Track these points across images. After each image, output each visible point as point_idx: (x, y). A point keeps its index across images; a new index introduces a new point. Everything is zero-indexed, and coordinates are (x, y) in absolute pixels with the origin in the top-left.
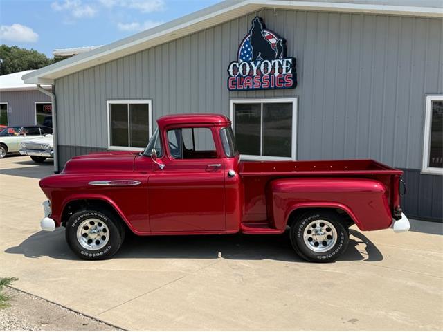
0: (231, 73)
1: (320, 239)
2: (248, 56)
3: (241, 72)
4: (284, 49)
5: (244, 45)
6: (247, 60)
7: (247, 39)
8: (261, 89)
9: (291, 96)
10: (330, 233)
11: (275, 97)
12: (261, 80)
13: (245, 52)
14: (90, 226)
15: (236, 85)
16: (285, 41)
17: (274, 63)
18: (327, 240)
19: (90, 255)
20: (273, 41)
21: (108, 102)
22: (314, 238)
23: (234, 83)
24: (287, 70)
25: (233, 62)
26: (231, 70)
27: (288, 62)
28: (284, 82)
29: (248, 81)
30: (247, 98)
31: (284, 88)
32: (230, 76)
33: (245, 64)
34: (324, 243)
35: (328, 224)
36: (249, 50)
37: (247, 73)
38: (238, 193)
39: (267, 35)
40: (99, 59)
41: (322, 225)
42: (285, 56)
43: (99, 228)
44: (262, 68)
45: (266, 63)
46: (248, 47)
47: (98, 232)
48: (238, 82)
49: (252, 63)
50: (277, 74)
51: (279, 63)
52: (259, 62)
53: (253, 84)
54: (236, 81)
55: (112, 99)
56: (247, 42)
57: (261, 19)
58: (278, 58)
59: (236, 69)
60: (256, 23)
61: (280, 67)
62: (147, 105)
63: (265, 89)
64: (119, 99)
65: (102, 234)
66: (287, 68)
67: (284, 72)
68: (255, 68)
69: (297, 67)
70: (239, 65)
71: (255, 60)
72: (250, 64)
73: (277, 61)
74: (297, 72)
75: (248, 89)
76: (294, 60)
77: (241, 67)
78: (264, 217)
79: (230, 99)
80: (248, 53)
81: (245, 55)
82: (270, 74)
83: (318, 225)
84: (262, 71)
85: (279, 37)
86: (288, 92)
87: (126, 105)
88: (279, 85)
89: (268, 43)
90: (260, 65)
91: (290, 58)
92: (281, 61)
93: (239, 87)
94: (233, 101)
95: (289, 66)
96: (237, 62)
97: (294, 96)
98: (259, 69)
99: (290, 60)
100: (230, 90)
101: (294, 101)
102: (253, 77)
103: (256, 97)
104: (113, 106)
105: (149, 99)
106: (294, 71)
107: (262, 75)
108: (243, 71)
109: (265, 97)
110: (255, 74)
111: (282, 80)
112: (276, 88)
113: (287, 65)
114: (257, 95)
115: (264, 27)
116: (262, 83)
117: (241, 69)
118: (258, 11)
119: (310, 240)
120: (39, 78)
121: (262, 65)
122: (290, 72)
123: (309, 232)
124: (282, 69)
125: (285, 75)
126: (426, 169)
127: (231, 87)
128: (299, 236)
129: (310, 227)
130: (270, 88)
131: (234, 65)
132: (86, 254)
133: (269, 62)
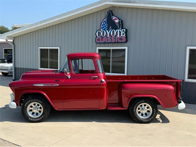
0: (97, 35)
1: (144, 112)
2: (105, 28)
3: (102, 35)
4: (121, 25)
5: (104, 23)
6: (104, 30)
7: (105, 20)
8: (111, 43)
9: (125, 46)
10: (149, 109)
11: (117, 46)
12: (111, 39)
13: (104, 26)
14: (33, 106)
15: (99, 41)
16: (122, 21)
17: (117, 31)
18: (147, 113)
19: (33, 120)
20: (117, 21)
21: (39, 48)
22: (141, 111)
23: (99, 40)
24: (123, 34)
25: (99, 30)
26: (97, 34)
27: (123, 31)
28: (122, 40)
29: (105, 39)
30: (104, 47)
31: (122, 43)
32: (97, 37)
33: (103, 31)
34: (146, 114)
35: (148, 105)
36: (106, 25)
37: (105, 35)
38: (106, 90)
39: (114, 18)
40: (35, 28)
41: (145, 105)
42: (122, 28)
43: (38, 107)
44: (112, 33)
45: (114, 31)
46: (105, 24)
47: (37, 108)
48: (100, 39)
49: (107, 31)
50: (118, 36)
51: (120, 31)
52: (110, 31)
53: (108, 40)
54: (99, 39)
55: (41, 47)
56: (105, 22)
57: (111, 11)
58: (119, 29)
59: (99, 34)
60: (109, 13)
61: (120, 33)
62: (57, 50)
63: (113, 43)
64: (44, 47)
65: (39, 109)
66: (123, 33)
67: (122, 35)
68: (108, 33)
69: (128, 33)
70: (101, 32)
71: (108, 29)
72: (106, 31)
73: (118, 30)
74: (128, 35)
75: (105, 43)
76: (126, 30)
77: (102, 32)
78: (117, 102)
79: (96, 47)
80: (105, 26)
81: (104, 27)
82: (115, 36)
83: (143, 105)
84: (112, 34)
85: (119, 19)
86: (123, 44)
87: (48, 49)
88: (119, 41)
89: (114, 22)
90: (111, 32)
91: (124, 29)
92: (120, 30)
93: (101, 41)
94: (98, 48)
95: (124, 33)
96: (100, 30)
97: (126, 46)
98: (110, 33)
99: (125, 30)
100: (96, 43)
101: (126, 48)
102: (107, 37)
103: (108, 47)
104: (41, 50)
105: (58, 47)
106: (126, 35)
107: (111, 36)
108: (103, 34)
109: (113, 46)
110: (108, 36)
111: (121, 39)
112: (118, 42)
113: (123, 32)
114: (109, 45)
115: (113, 15)
116: (112, 40)
117: (102, 34)
118: (110, 8)
119: (139, 112)
120: (7, 36)
121: (112, 32)
122: (124, 35)
123: (139, 109)
124: (121, 34)
125: (122, 36)
126: (187, 80)
127: (97, 42)
128: (134, 110)
129: (139, 107)
130: (115, 42)
131: (99, 32)
132: (31, 120)
133: (115, 31)
